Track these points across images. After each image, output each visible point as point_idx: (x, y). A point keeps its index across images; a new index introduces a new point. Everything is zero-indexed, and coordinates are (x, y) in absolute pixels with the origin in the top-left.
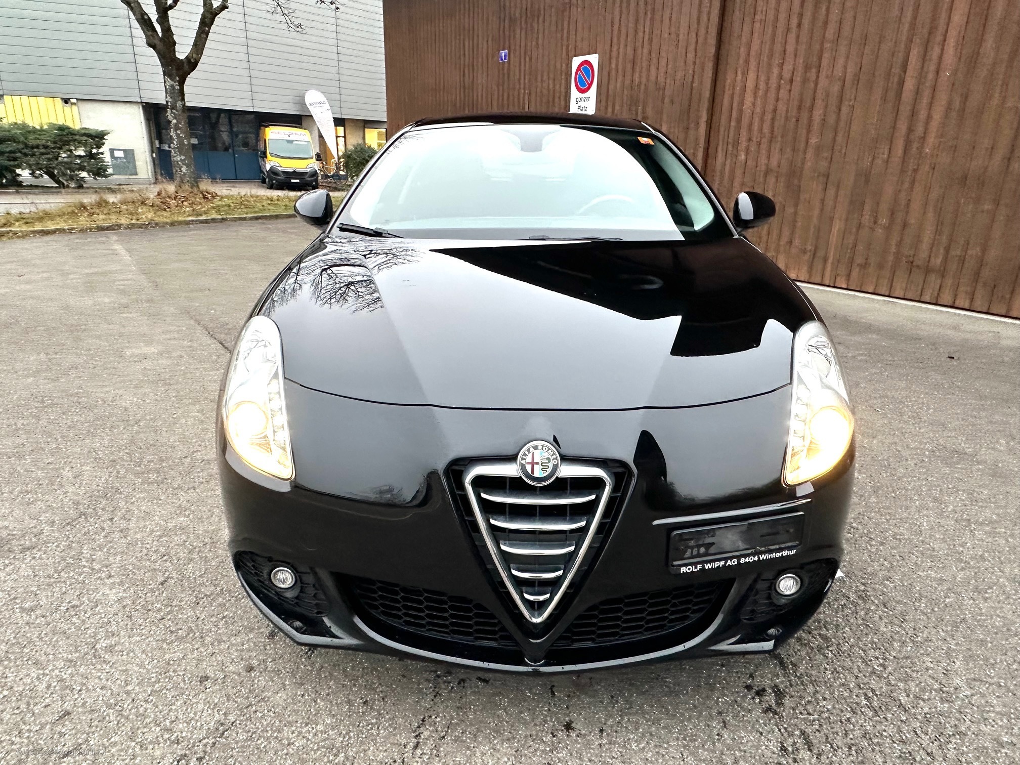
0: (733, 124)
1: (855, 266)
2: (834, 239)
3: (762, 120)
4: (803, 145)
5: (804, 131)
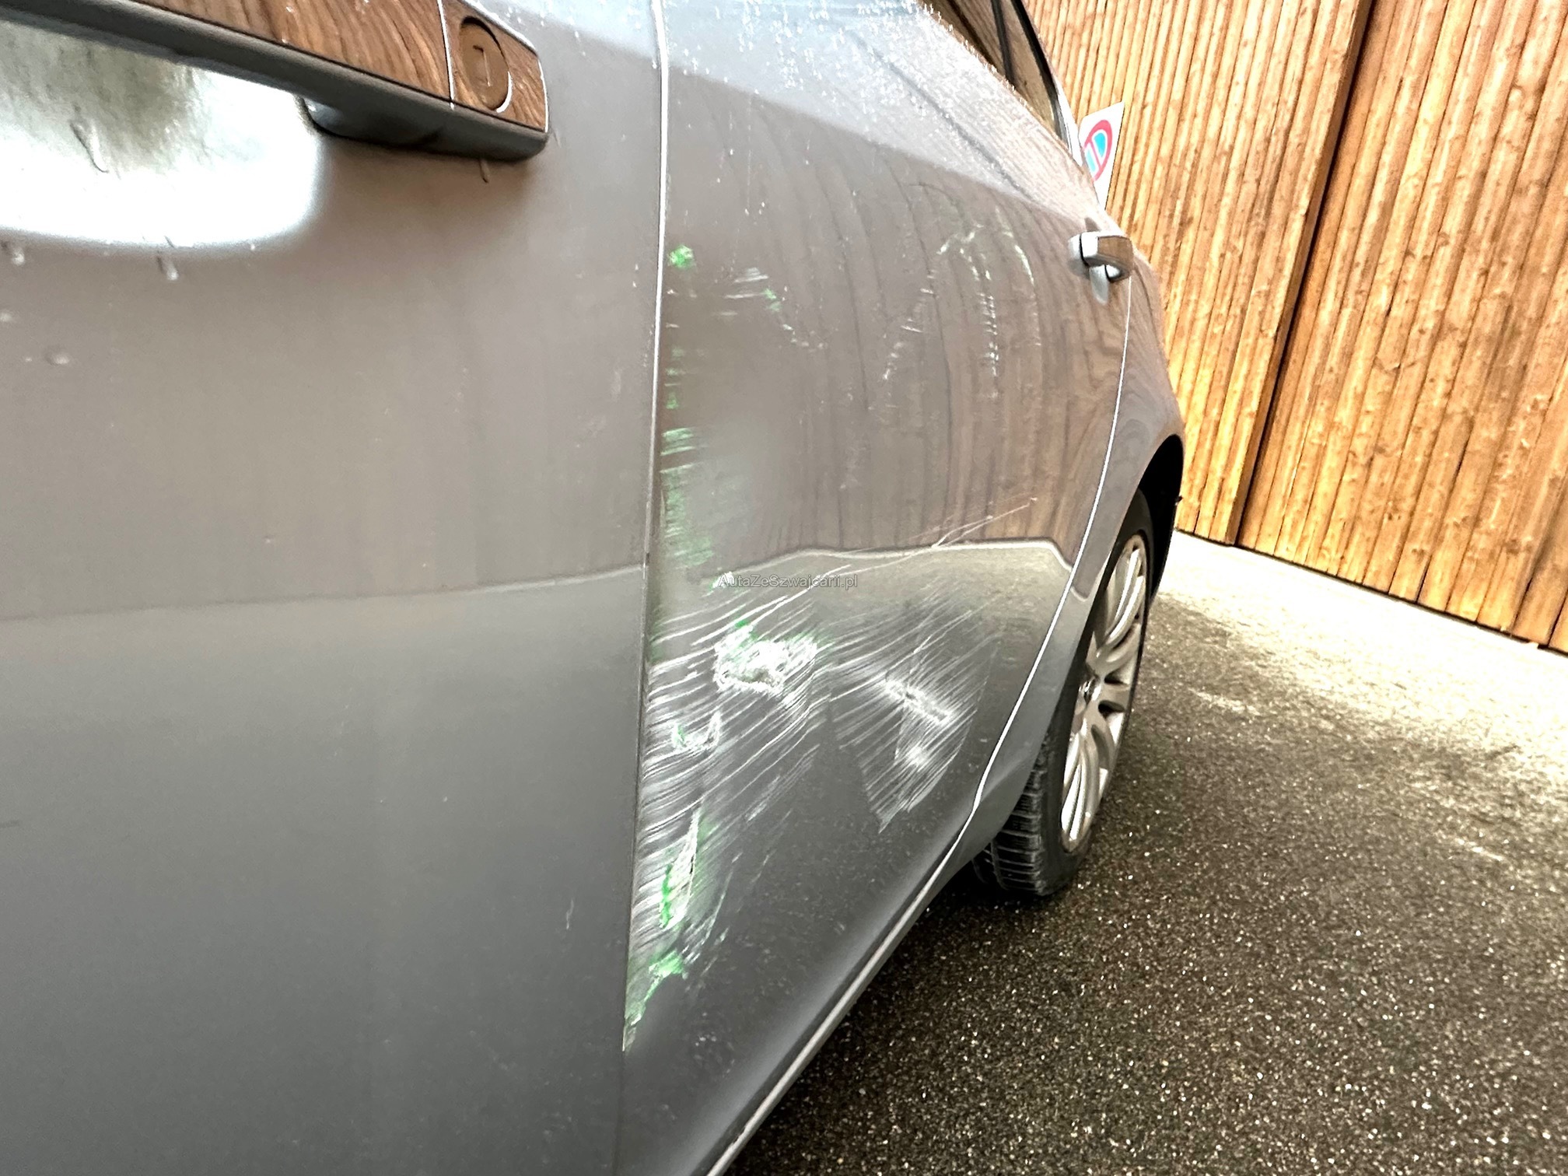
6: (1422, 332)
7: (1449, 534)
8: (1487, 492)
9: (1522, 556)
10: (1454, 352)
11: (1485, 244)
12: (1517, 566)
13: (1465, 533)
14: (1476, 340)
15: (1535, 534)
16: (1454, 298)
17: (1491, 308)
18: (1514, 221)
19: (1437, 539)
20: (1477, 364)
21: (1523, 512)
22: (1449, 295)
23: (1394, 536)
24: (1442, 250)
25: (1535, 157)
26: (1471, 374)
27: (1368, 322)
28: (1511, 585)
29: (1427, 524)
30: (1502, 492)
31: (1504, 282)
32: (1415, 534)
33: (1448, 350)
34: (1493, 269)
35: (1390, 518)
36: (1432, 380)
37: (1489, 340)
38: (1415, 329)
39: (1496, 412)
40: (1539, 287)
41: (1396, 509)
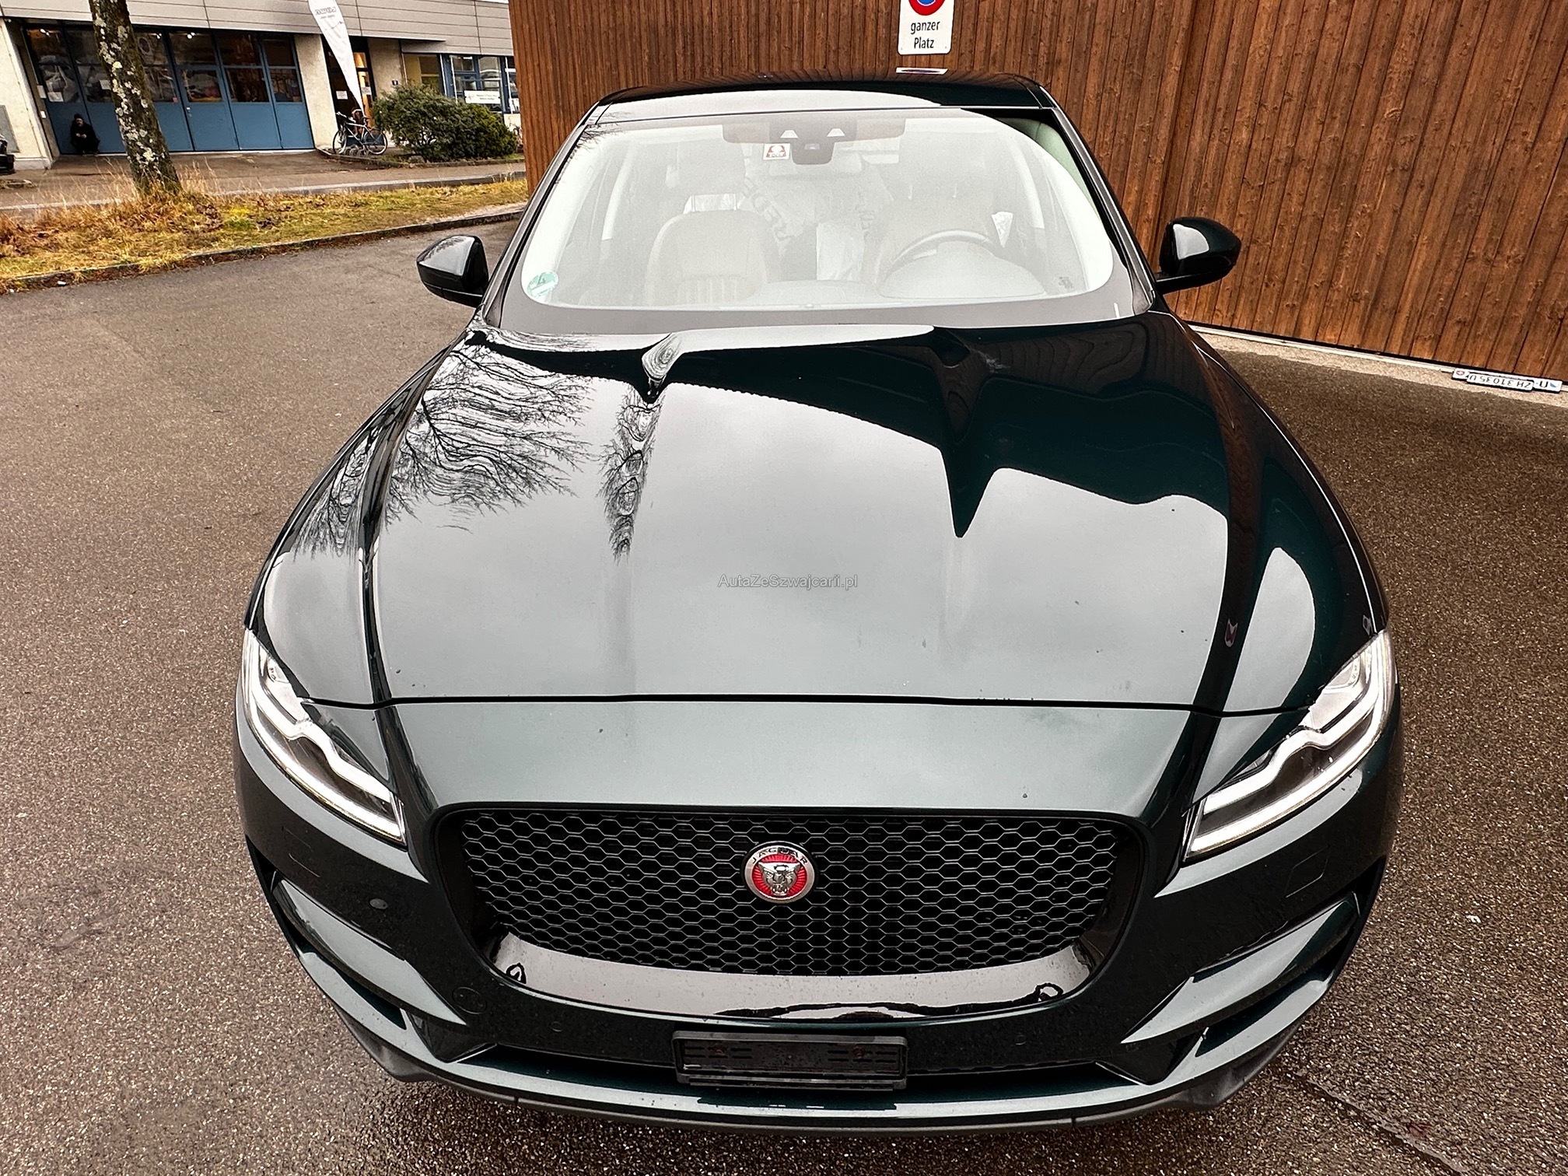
0: (1228, 75)
1: (1450, 323)
2: (1414, 278)
3: (1287, 70)
4: (1366, 116)
5: (1371, 92)
6: (1278, 161)
7: (1312, 293)
8: (1336, 265)
9: (1362, 302)
10: (1303, 175)
11: (1320, 104)
12: (1359, 309)
13: (1322, 292)
14: (1319, 168)
15: (1370, 289)
16: (1300, 139)
17: (1327, 147)
18: (1339, 89)
19: (1304, 296)
20: (1320, 184)
21: (1361, 276)
22: (1296, 136)
23: (1272, 298)
24: (1287, 104)
25: (1350, 48)
26: (1317, 190)
27: (1233, 151)
28: (1358, 321)
29: (1295, 287)
30: (1346, 265)
31: (1336, 129)
32: (1288, 295)
33: (1300, 175)
34: (1327, 121)
35: (1267, 286)
36: (1289, 194)
37: (1329, 168)
38: (1273, 158)
39: (1337, 214)
40: (1360, 135)
41: (1270, 280)
